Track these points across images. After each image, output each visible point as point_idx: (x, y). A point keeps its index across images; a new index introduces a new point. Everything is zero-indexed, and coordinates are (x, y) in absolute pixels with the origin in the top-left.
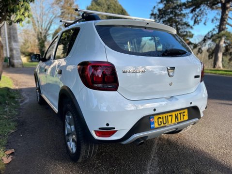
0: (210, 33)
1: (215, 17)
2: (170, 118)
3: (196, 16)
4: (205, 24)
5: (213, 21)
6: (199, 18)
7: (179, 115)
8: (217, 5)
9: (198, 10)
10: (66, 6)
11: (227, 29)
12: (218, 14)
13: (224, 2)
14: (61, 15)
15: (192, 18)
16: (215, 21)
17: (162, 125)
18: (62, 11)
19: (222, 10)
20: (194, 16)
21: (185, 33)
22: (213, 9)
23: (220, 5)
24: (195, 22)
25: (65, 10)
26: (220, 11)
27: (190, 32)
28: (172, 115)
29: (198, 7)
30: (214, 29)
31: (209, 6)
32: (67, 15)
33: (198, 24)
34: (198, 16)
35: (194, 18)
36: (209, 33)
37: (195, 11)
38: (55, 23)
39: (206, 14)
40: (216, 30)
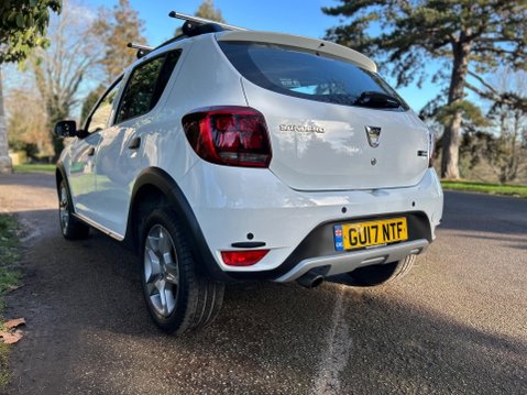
0: (432, 105)
1: (440, 72)
2: (373, 232)
3: (401, 68)
4: (419, 85)
5: (435, 79)
6: (408, 73)
7: (391, 228)
8: (442, 48)
9: (404, 56)
10: (119, 40)
11: (466, 95)
12: (446, 65)
13: (458, 40)
14: (106, 58)
15: (394, 73)
16: (440, 80)
17: (359, 245)
18: (109, 48)
19: (456, 57)
20: (398, 67)
22: (435, 55)
23: (449, 46)
24: (400, 81)
25: (115, 47)
26: (450, 59)
28: (376, 227)
29: (406, 49)
30: (439, 97)
31: (427, 49)
32: (119, 60)
33: (406, 85)
34: (406, 69)
35: (398, 73)
36: (429, 104)
37: (399, 58)
38: (91, 76)
39: (423, 66)
40: (443, 97)
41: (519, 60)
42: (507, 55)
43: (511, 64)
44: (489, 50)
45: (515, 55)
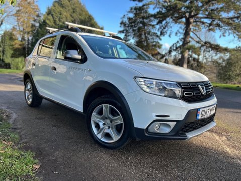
0: (175, 45)
1: (178, 31)
3: (162, 28)
4: (169, 36)
5: (176, 34)
6: (165, 30)
8: (180, 20)
9: (164, 22)
10: (23, 4)
11: (189, 42)
12: (180, 28)
13: (188, 17)
14: (16, 13)
15: (159, 30)
16: (179, 34)
18: (18, 8)
20: (161, 27)
21: (155, 43)
22: (176, 22)
24: (162, 34)
25: (21, 8)
26: (183, 26)
27: (159, 43)
29: (165, 19)
30: (178, 42)
31: (174, 20)
32: (23, 15)
33: (164, 36)
34: (164, 28)
35: (161, 30)
36: (173, 45)
37: (161, 23)
38: (7, 22)
39: (171, 27)
40: (180, 42)
41: (211, 27)
42: (207, 24)
43: (208, 28)
44: (199, 22)
45: (210, 24)
